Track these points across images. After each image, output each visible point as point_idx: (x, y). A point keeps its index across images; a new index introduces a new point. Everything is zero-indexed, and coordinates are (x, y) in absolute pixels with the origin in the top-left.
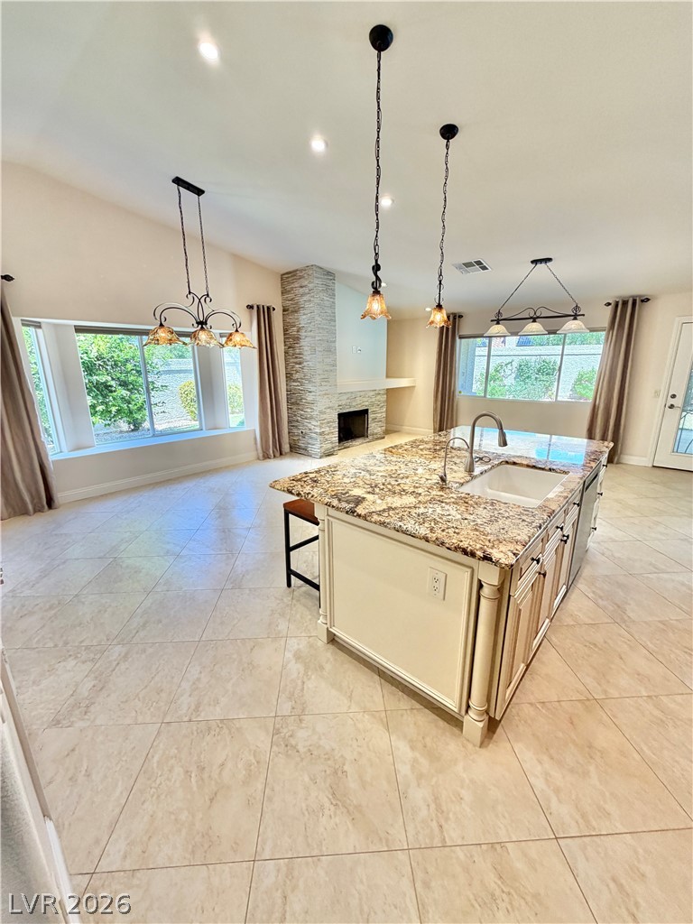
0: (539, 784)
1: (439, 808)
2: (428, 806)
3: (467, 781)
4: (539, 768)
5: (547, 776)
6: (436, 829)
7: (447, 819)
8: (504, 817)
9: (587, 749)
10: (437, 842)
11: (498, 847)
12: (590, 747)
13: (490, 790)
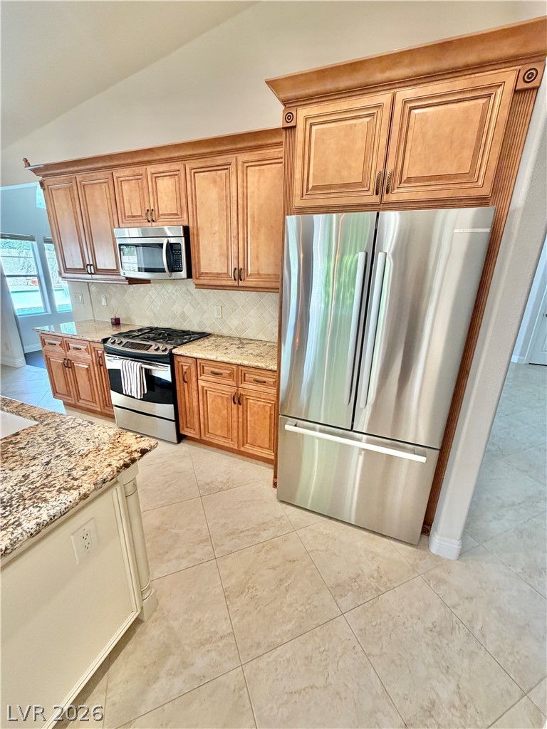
0: (184, 563)
1: (208, 641)
2: (208, 651)
3: (186, 616)
4: (174, 561)
5: (178, 558)
6: (224, 641)
7: (216, 632)
8: (208, 588)
9: (160, 531)
10: (231, 640)
11: (226, 594)
12: (159, 529)
13: (191, 598)
